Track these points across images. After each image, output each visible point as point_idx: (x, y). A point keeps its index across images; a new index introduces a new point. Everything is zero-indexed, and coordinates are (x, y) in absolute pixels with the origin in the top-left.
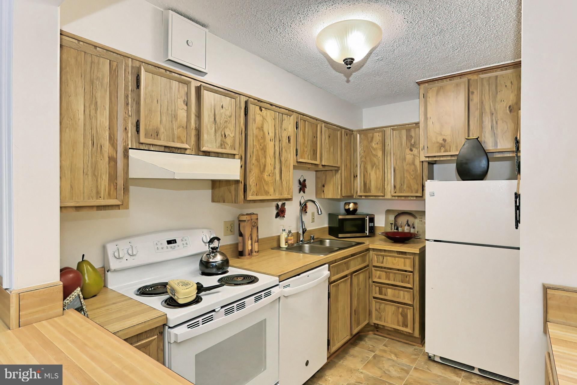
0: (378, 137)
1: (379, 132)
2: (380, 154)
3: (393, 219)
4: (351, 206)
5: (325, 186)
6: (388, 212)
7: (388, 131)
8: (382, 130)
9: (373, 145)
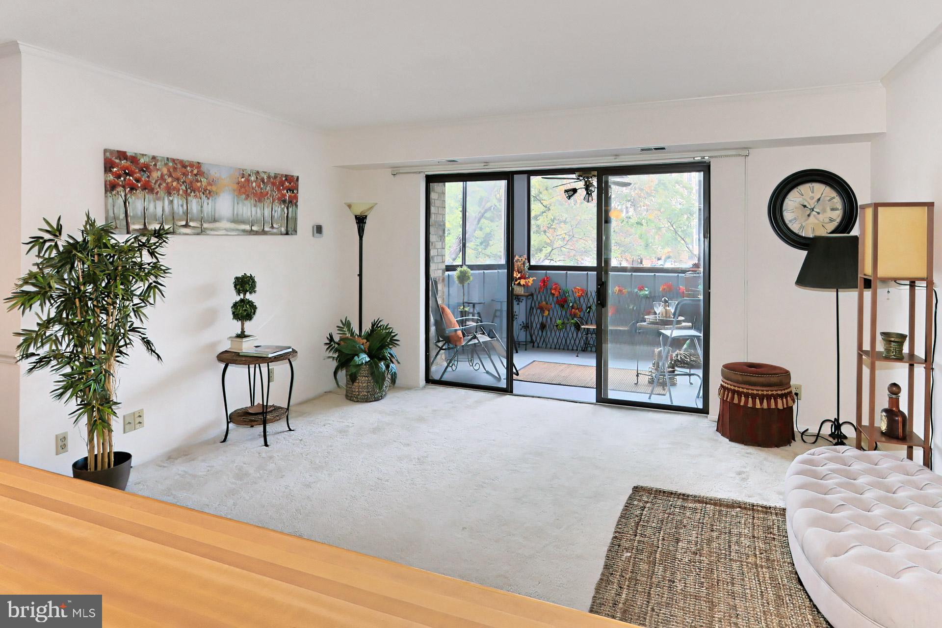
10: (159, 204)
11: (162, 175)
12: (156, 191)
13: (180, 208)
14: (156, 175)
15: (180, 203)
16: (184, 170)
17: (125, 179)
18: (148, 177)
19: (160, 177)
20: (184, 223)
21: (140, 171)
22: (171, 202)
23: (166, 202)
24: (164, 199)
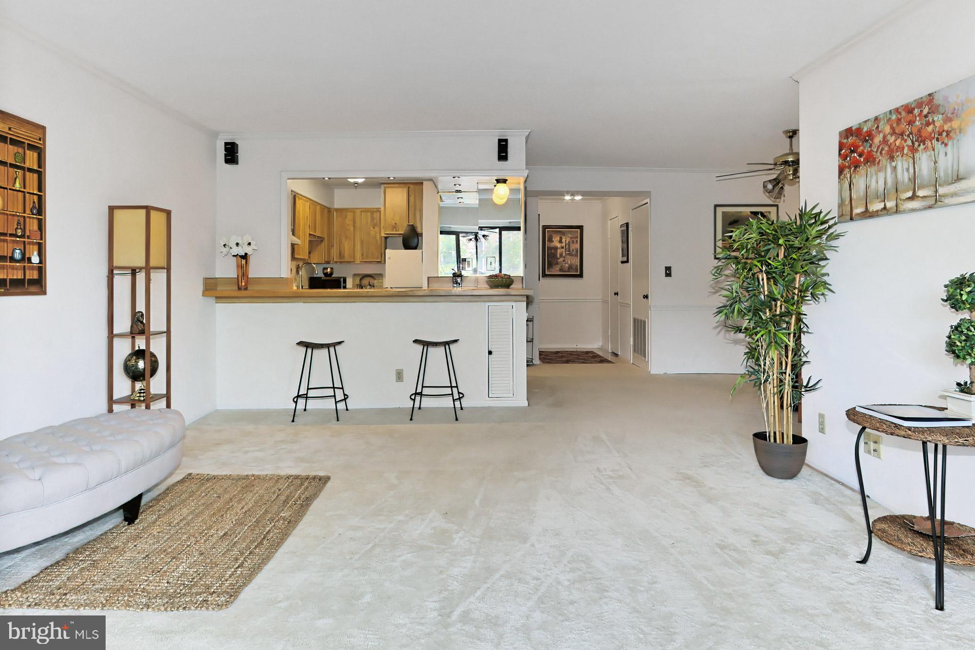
0: (350, 215)
1: (351, 212)
2: (352, 229)
3: (359, 281)
4: (329, 270)
5: (311, 253)
6: (355, 275)
7: (358, 212)
8: (353, 211)
9: (347, 222)
10: (881, 175)
11: (884, 137)
12: (877, 160)
13: (906, 174)
14: (878, 139)
15: (905, 166)
16: (910, 117)
17: (850, 159)
18: (871, 146)
19: (882, 140)
20: (910, 194)
21: (863, 142)
22: (895, 168)
23: (889, 170)
24: (886, 168)
